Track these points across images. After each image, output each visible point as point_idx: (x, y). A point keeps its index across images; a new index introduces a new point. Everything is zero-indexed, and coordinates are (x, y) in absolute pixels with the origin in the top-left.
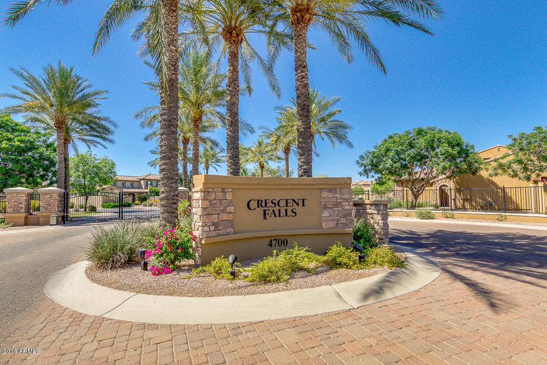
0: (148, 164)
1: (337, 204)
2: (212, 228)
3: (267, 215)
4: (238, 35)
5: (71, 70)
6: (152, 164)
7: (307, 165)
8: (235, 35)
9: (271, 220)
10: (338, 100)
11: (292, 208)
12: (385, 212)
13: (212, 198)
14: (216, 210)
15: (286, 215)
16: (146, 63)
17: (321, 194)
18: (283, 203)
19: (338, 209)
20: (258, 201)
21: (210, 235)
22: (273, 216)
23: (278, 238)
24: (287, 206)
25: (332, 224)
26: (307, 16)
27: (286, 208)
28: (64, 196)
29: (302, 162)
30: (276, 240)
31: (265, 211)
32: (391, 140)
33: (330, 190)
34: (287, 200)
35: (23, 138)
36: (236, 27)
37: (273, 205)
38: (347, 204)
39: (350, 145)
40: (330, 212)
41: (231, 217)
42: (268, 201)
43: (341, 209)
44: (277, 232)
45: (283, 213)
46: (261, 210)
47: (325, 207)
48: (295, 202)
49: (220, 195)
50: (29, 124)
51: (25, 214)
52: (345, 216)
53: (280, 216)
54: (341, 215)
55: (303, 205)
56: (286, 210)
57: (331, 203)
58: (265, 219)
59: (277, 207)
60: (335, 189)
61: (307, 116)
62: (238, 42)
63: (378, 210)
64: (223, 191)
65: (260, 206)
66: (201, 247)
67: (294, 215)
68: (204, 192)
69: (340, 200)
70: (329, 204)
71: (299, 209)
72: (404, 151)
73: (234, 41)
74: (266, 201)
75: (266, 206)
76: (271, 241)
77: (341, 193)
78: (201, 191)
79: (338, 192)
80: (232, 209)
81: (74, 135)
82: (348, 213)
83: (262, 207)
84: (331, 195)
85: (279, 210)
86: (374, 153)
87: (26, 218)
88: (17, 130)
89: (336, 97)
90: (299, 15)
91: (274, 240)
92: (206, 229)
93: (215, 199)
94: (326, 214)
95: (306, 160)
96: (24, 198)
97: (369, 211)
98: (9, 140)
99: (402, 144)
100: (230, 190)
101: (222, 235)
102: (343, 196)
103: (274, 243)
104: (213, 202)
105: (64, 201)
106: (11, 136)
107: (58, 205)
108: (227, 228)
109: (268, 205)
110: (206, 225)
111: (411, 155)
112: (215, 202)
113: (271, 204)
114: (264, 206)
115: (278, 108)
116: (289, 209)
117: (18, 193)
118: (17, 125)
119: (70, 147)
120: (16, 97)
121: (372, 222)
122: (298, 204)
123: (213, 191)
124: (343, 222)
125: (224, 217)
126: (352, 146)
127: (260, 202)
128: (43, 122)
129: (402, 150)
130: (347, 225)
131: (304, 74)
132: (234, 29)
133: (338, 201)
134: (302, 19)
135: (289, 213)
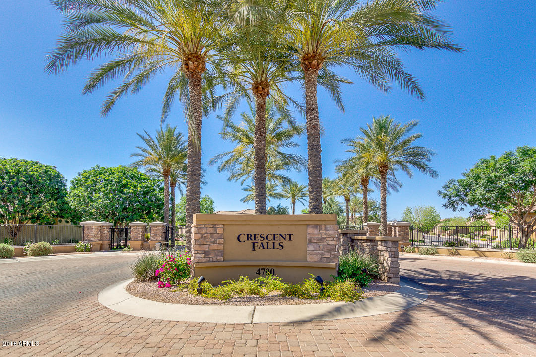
0: (241, 201)
1: (322, 240)
2: (203, 255)
3: (255, 247)
4: (263, 89)
5: (175, 129)
6: (245, 200)
7: (316, 202)
8: (261, 89)
9: (259, 252)
10: (415, 125)
11: (279, 242)
12: (394, 249)
13: (204, 232)
14: (208, 242)
15: (274, 248)
16: (218, 117)
17: (307, 229)
18: (271, 237)
19: (322, 244)
20: (248, 235)
21: (201, 261)
22: (261, 248)
23: (266, 268)
24: (274, 240)
25: (316, 258)
26: (315, 62)
27: (274, 242)
28: (166, 229)
29: (311, 199)
30: (264, 269)
31: (253, 244)
32: (484, 166)
33: (316, 226)
34: (274, 235)
35: (143, 184)
36: (261, 82)
37: (262, 239)
38: (331, 239)
39: (434, 174)
40: (315, 246)
41: (221, 247)
42: (256, 235)
43: (325, 244)
44: (264, 262)
45: (271, 246)
46: (250, 243)
47: (310, 242)
48: (282, 236)
49: (212, 230)
50: (148, 174)
51: (141, 242)
52: (330, 251)
53: (267, 248)
54: (325, 250)
55: (290, 240)
56: (274, 243)
57: (315, 238)
58: (254, 250)
59: (265, 240)
60: (320, 225)
61: (316, 155)
62: (264, 94)
63: (387, 247)
64: (215, 226)
65: (249, 239)
66: (194, 270)
67: (281, 248)
68: (197, 227)
69: (325, 236)
70: (314, 239)
71: (286, 243)
72: (498, 178)
73: (261, 94)
74: (255, 235)
75: (255, 240)
76: (259, 270)
77: (326, 229)
78: (195, 227)
79: (323, 228)
80: (222, 241)
81: (179, 180)
82: (332, 248)
83: (251, 240)
84: (316, 231)
85: (267, 243)
86: (462, 181)
87: (142, 244)
88: (141, 179)
89: (413, 121)
90: (306, 63)
91: (262, 269)
92: (198, 256)
93: (207, 233)
94: (311, 248)
95: (315, 197)
96: (141, 230)
97: (379, 248)
98: (135, 186)
99: (497, 170)
100: (221, 226)
101: (212, 262)
102: (327, 232)
103: (261, 272)
104: (204, 235)
105: (166, 232)
106: (136, 184)
107: (162, 236)
108: (217, 256)
109: (257, 239)
110: (198, 253)
111: (509, 182)
112: (206, 235)
113: (259, 238)
114: (253, 239)
115: (345, 141)
116: (277, 243)
117: (138, 226)
118: (141, 175)
119: (176, 189)
120: (138, 155)
121: (382, 259)
122: (285, 239)
123: (205, 227)
124: (327, 256)
125: (215, 247)
126: (436, 174)
127: (249, 236)
128: (157, 171)
129: (496, 176)
130: (331, 260)
131: (313, 116)
132: (260, 84)
133: (322, 236)
134: (310, 65)
135: (277, 246)
